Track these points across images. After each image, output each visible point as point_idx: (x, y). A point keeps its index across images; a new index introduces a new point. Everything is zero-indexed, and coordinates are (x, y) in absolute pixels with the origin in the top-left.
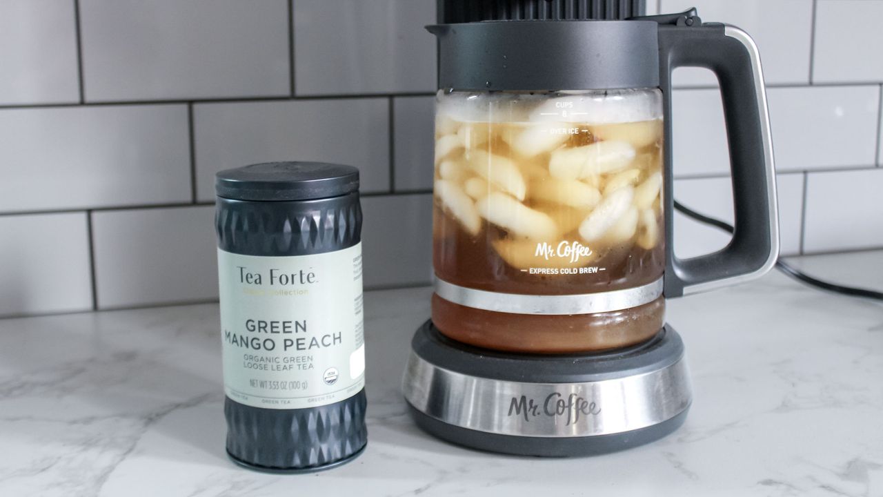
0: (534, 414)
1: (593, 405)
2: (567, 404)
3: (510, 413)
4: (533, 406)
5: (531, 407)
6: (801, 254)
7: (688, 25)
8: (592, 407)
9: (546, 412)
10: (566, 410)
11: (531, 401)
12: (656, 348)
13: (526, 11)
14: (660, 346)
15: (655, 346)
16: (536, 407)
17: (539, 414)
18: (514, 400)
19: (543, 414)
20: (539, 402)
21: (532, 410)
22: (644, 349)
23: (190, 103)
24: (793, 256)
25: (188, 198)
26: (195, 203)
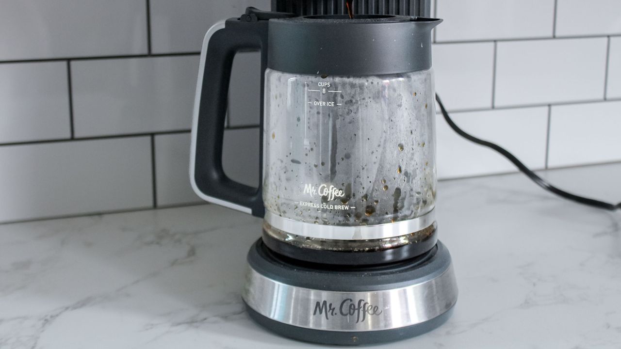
0: (332, 314)
1: (376, 308)
2: (357, 307)
3: (315, 313)
4: (332, 308)
5: (330, 309)
6: (547, 169)
8: (375, 310)
9: (341, 313)
10: (356, 311)
11: (331, 305)
12: (427, 264)
14: (430, 262)
15: (426, 262)
16: (334, 309)
17: (336, 314)
18: (318, 304)
19: (339, 313)
20: (336, 306)
21: (331, 311)
22: (418, 265)
23: (69, 60)
24: (541, 170)
25: (68, 135)
26: (73, 139)
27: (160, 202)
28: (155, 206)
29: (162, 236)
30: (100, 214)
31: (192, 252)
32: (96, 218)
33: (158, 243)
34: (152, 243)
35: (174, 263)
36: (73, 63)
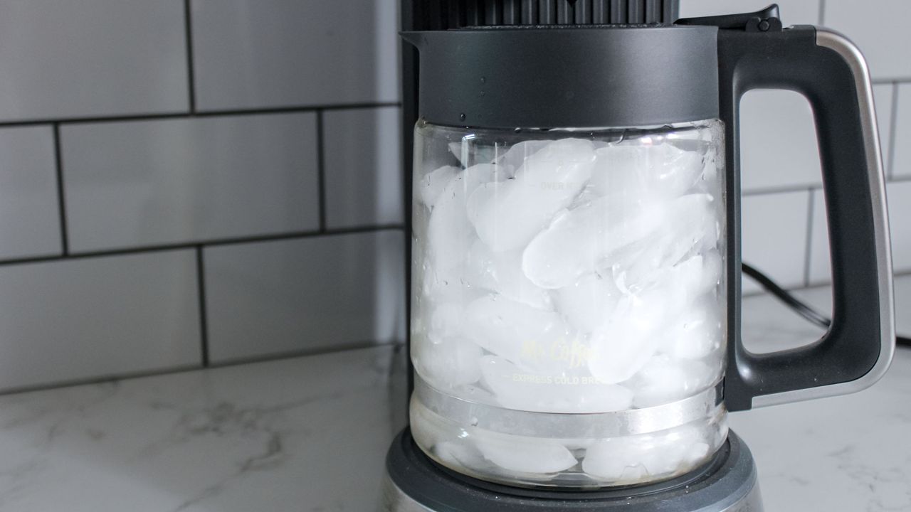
6: (807, 285)
7: (761, 30)
13: (505, 15)
23: (56, 123)
24: (798, 288)
25: (57, 249)
26: (66, 255)
27: (214, 356)
28: (206, 363)
29: (222, 415)
30: (114, 379)
31: (276, 445)
32: (108, 386)
33: (215, 430)
34: (203, 430)
35: (246, 467)
36: (64, 129)
